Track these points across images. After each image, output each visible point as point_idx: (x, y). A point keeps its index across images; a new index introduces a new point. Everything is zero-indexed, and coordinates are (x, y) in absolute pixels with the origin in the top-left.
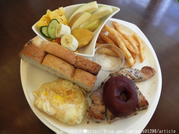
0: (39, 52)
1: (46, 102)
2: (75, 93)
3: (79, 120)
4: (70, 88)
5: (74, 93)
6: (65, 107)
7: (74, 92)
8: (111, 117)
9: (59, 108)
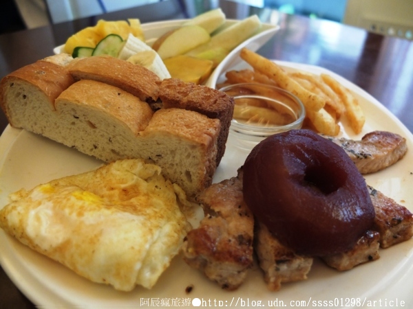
0: (51, 72)
1: (41, 207)
2: (151, 195)
3: (153, 270)
4: (135, 177)
5: (147, 195)
6: (102, 218)
7: (145, 191)
8: (276, 256)
9: (82, 222)
